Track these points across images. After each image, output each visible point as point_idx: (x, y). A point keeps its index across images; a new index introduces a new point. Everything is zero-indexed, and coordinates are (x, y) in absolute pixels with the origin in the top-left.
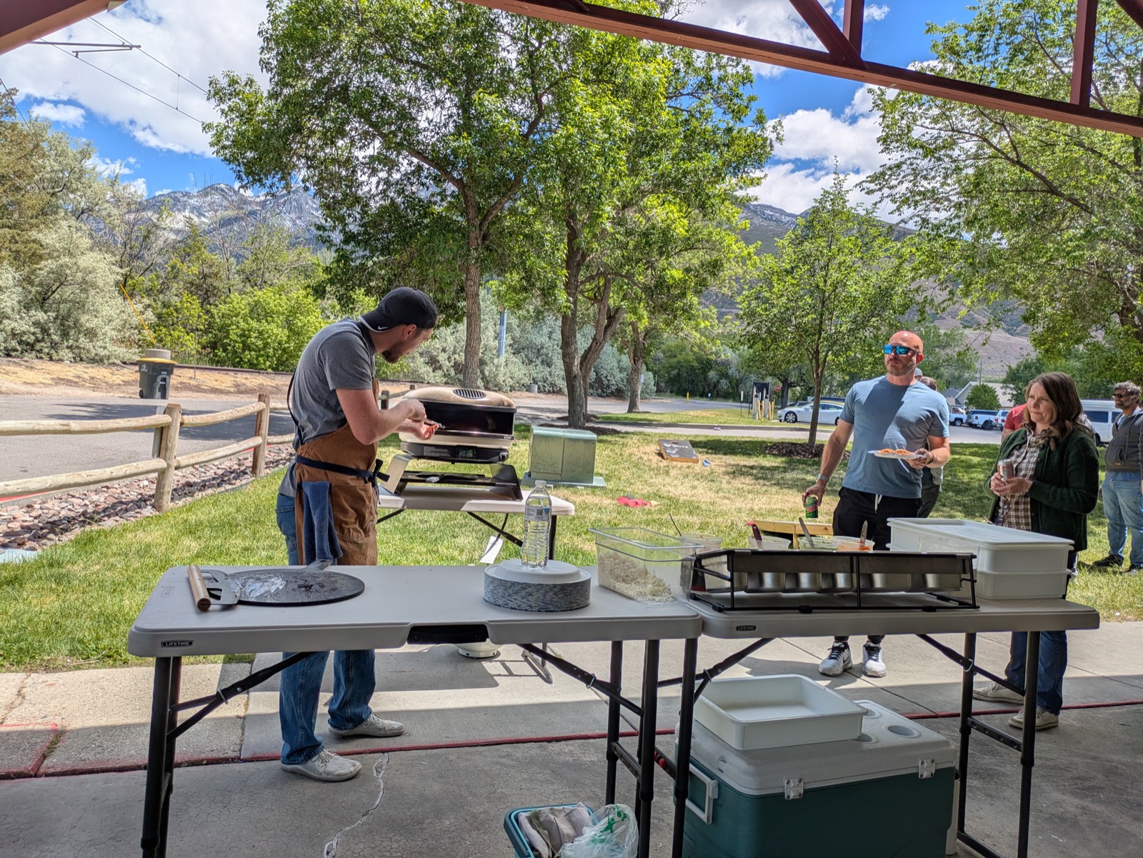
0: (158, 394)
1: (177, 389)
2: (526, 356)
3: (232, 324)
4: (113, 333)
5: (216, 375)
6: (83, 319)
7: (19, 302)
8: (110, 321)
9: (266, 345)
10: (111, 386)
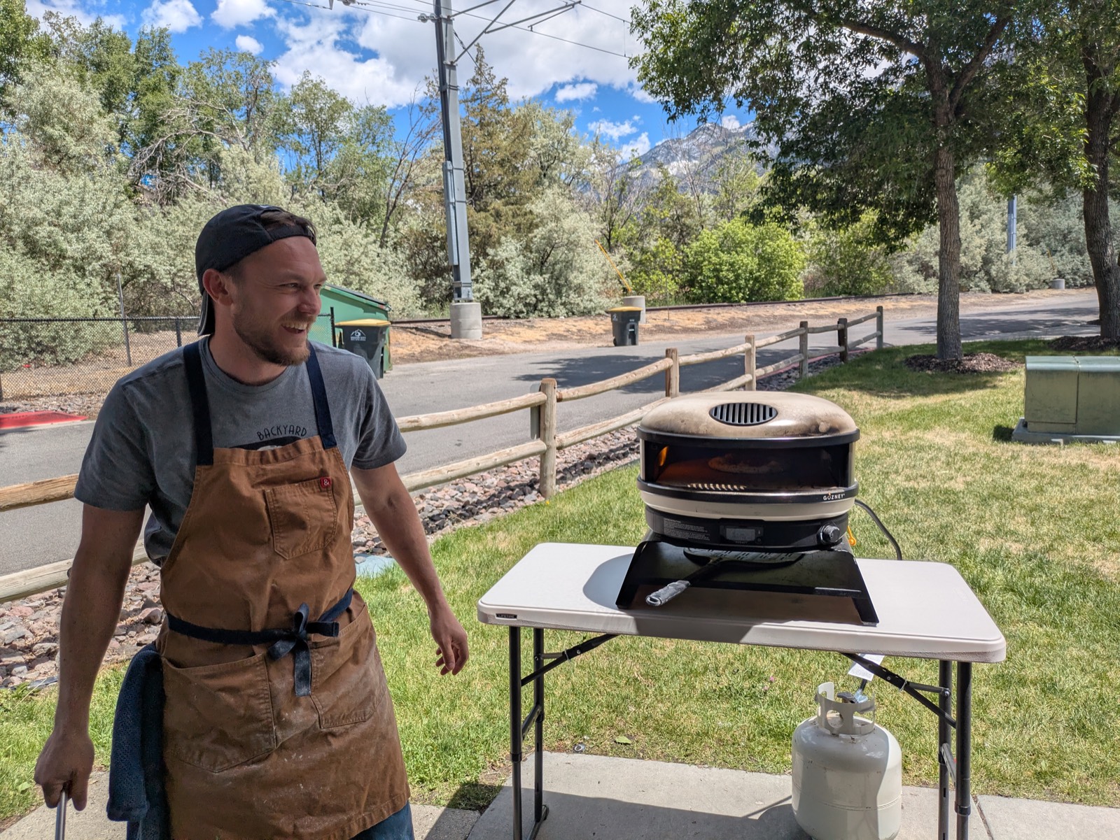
0: (629, 341)
1: (651, 332)
2: (1048, 245)
3: (704, 260)
4: (597, 285)
5: (690, 314)
6: (571, 277)
7: (522, 269)
8: (593, 275)
9: (737, 277)
10: (594, 336)
